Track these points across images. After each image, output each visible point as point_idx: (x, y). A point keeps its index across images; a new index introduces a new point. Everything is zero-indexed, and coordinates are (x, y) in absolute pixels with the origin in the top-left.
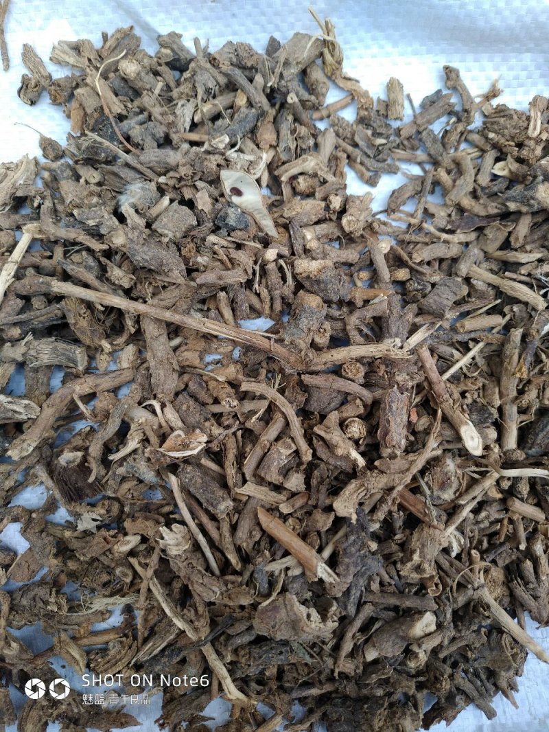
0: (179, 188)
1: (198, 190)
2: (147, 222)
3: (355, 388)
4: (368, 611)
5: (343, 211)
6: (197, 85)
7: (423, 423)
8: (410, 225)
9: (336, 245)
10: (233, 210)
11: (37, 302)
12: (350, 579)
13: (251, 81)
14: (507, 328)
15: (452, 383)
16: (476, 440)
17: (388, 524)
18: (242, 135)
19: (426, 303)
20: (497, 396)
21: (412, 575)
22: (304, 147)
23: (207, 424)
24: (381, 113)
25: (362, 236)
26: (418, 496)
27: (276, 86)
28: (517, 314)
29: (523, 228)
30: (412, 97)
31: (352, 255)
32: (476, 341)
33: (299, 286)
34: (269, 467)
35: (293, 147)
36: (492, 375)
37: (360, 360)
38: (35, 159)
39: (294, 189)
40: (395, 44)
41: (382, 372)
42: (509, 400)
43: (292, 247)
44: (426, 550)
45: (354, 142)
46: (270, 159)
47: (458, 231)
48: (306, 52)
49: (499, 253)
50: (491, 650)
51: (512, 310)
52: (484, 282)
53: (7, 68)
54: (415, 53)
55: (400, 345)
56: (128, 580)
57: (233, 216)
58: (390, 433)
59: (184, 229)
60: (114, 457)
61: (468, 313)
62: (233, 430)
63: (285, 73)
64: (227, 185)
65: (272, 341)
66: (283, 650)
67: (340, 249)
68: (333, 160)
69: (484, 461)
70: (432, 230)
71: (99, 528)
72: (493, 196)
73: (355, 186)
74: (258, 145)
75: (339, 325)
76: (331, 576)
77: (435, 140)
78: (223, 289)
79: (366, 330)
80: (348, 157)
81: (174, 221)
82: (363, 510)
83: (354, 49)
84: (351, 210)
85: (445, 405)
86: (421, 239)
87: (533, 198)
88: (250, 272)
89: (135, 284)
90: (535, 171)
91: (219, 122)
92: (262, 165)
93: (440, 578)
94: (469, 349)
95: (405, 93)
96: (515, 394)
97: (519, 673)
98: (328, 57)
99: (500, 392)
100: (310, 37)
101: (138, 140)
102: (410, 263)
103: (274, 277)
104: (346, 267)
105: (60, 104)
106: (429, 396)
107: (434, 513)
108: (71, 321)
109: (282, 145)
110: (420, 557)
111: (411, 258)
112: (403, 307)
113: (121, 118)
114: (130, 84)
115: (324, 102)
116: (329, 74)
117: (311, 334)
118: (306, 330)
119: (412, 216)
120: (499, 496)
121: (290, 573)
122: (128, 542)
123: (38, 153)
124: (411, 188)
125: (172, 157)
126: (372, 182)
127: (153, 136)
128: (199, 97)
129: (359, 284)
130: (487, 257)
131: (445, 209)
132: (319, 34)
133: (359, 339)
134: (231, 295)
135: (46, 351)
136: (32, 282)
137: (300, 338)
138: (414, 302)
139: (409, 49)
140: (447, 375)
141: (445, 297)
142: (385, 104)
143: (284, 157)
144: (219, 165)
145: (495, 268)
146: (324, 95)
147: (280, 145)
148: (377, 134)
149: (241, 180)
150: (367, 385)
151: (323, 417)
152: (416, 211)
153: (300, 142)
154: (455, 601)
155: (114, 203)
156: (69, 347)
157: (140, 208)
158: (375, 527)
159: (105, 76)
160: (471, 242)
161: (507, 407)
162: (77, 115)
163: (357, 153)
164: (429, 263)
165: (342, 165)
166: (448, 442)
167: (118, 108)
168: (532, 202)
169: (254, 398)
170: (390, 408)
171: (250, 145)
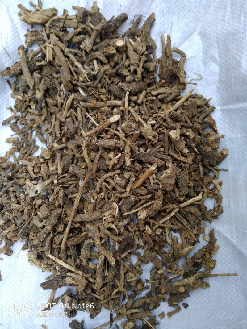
0: (35, 209)
1: (35, 204)
2: (44, 219)
3: (98, 156)
4: (171, 152)
5: (43, 158)
6: (6, 202)
7: (111, 133)
10: (41, 193)
11: (69, 254)
13: (5, 186)
15: (99, 123)
16: (116, 116)
18: (21, 189)
19: (73, 132)
22: (25, 170)
23: (110, 202)
24: (16, 145)
25: (53, 152)
27: (7, 178)
28: (77, 102)
29: (50, 101)
30: (12, 135)
31: (58, 155)
32: (86, 115)
33: (67, 172)
34: (121, 184)
35: (25, 173)
37: (89, 154)
38: (28, 252)
39: (39, 173)
42: (105, 104)
43: (55, 174)
45: (25, 153)
46: (29, 180)
47: (52, 121)
49: (59, 107)
50: (189, 109)
51: (76, 104)
52: (67, 113)
53: (2, 259)
56: (161, 230)
57: (43, 193)
58: (112, 145)
59: (46, 208)
60: (117, 232)
61: (77, 119)
62: (112, 194)
63: (3, 176)
64: (34, 195)
67: (56, 159)
68: (30, 160)
70: (51, 129)
71: (143, 239)
72: (41, 109)
73: (38, 153)
74: (24, 184)
75: (80, 160)
76: (155, 165)
77: (24, 128)
78: (67, 196)
79: (80, 152)
80: (29, 155)
84: (44, 156)
85: (104, 127)
86: (54, 133)
87: (40, 99)
88: (61, 188)
89: (64, 223)
90: (32, 98)
91: (17, 196)
92: (30, 183)
94: (89, 117)
95: (11, 137)
96: (103, 103)
99: (103, 107)
101: (22, 221)
102: (60, 137)
104: (62, 156)
105: (13, 244)
108: (75, 243)
110: (150, 136)
112: (75, 139)
113: (16, 225)
114: (6, 222)
115: (13, 163)
116: (4, 161)
117: (81, 169)
118: (79, 171)
121: (155, 178)
122: (148, 229)
123: (27, 251)
124: (39, 136)
125: (26, 211)
126: (38, 148)
127: (21, 216)
128: (10, 202)
129: (67, 153)
131: (45, 125)
133: (82, 155)
134: (69, 193)
135: (85, 252)
136: (62, 255)
137: (82, 173)
138: (73, 135)
140: (97, 125)
142: (14, 143)
143: (28, 176)
144: (29, 197)
145: (63, 109)
146: (11, 163)
147: (25, 177)
148: (23, 146)
149: (33, 191)
150: (98, 151)
151: (107, 165)
152: (46, 134)
153: (24, 171)
154: (170, 122)
155: (40, 229)
156: (84, 245)
157: (40, 221)
158: (141, 150)
159: (4, 230)
160: (55, 117)
161: (108, 105)
162: (15, 239)
163: (28, 152)
164: (61, 131)
165: (32, 158)
167: (13, 226)
168: (41, 99)
170: (103, 145)
171: (24, 187)
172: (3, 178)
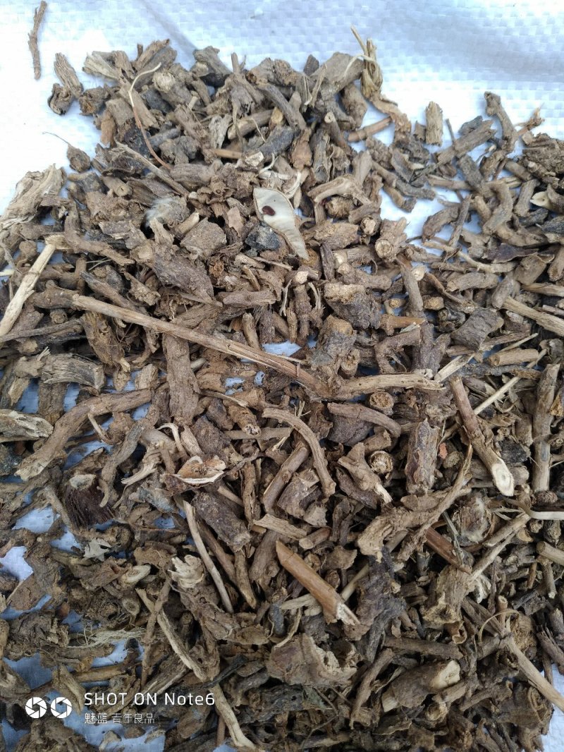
0: (209, 205)
1: (229, 207)
2: (175, 238)
3: (383, 419)
4: (388, 656)
5: (377, 236)
6: (232, 100)
7: (452, 459)
8: (444, 253)
9: (368, 270)
10: (264, 229)
11: (56, 316)
12: (370, 622)
13: (288, 99)
14: (542, 364)
15: (484, 418)
16: (508, 479)
17: (412, 565)
18: (276, 153)
19: (459, 334)
20: (530, 434)
21: (436, 621)
22: (339, 168)
23: (226, 451)
24: (419, 137)
25: (395, 262)
26: (445, 536)
27: (313, 105)
28: (554, 349)
29: (562, 260)
30: (451, 122)
31: (384, 280)
32: (510, 376)
33: (328, 311)
34: (290, 499)
35: (328, 168)
36: (524, 411)
37: (389, 390)
38: (62, 169)
39: (326, 211)
40: (436, 68)
41: (413, 403)
42: (542, 439)
43: (322, 270)
44: (452, 594)
45: (391, 165)
46: (304, 180)
47: (495, 261)
48: (346, 72)
49: (536, 286)
50: (516, 704)
51: (548, 345)
52: (520, 314)
53: (38, 76)
54: (456, 78)
55: (431, 376)
56: (135, 613)
57: (264, 235)
58: (419, 469)
59: (213, 247)
60: (127, 481)
61: (502, 346)
62: (253, 458)
63: (323, 93)
64: (260, 203)
65: (298, 367)
66: (297, 695)
67: (372, 274)
68: (368, 183)
69: (514, 502)
70: (468, 258)
71: (107, 556)
72: (531, 226)
73: (389, 211)
74: (292, 165)
75: (368, 353)
76: (351, 618)
77: (473, 167)
78: (250, 310)
80: (384, 181)
81: (203, 238)
82: (387, 549)
83: (394, 71)
84: (385, 235)
85: (476, 442)
86: (456, 268)
88: (279, 294)
89: (159, 301)
91: (254, 140)
92: (296, 185)
93: (464, 624)
94: (501, 384)
95: (444, 118)
96: (549, 432)
97: (545, 731)
98: (368, 78)
99: (533, 430)
100: (350, 58)
101: (169, 154)
102: (445, 292)
103: (303, 300)
104: (377, 294)
105: (91, 115)
106: (460, 430)
107: (462, 555)
108: (90, 337)
109: (317, 166)
110: (446, 601)
111: (445, 286)
112: (435, 338)
113: (153, 131)
114: (164, 98)
115: (361, 124)
116: (368, 96)
117: (340, 360)
118: (334, 356)
119: (447, 243)
120: (529, 539)
121: (307, 613)
122: (137, 572)
123: (65, 163)
124: (447, 215)
125: (205, 172)
126: (407, 208)
127: (185, 150)
128: (235, 113)
129: (390, 311)
130: (523, 289)
131: (481, 238)
132: (360, 54)
133: (388, 367)
134: (258, 317)
135: (62, 367)
136: (52, 294)
137: (328, 365)
138: (446, 332)
139: (450, 74)
140: (479, 410)
141: (480, 328)
142: (423, 128)
143: (318, 178)
144: (251, 183)
145: (531, 301)
146: (361, 117)
147: (315, 165)
148: (414, 159)
149: (274, 199)
150: (396, 417)
151: (348, 449)
152: (451, 239)
153: (334, 163)
154: (480, 649)
155: (141, 217)
156: (86, 364)
157: (169, 223)
158: (399, 567)
159: (138, 89)
160: (507, 273)
161: (540, 446)
162: (107, 126)
163: (393, 177)
164: (463, 293)
165: (377, 189)
166: (477, 480)
167: (150, 121)
169: (276, 424)
170: (420, 442)
171: (284, 164)
172: (316, 90)
